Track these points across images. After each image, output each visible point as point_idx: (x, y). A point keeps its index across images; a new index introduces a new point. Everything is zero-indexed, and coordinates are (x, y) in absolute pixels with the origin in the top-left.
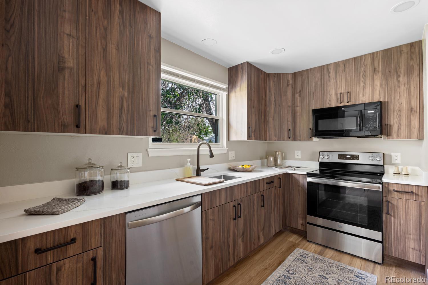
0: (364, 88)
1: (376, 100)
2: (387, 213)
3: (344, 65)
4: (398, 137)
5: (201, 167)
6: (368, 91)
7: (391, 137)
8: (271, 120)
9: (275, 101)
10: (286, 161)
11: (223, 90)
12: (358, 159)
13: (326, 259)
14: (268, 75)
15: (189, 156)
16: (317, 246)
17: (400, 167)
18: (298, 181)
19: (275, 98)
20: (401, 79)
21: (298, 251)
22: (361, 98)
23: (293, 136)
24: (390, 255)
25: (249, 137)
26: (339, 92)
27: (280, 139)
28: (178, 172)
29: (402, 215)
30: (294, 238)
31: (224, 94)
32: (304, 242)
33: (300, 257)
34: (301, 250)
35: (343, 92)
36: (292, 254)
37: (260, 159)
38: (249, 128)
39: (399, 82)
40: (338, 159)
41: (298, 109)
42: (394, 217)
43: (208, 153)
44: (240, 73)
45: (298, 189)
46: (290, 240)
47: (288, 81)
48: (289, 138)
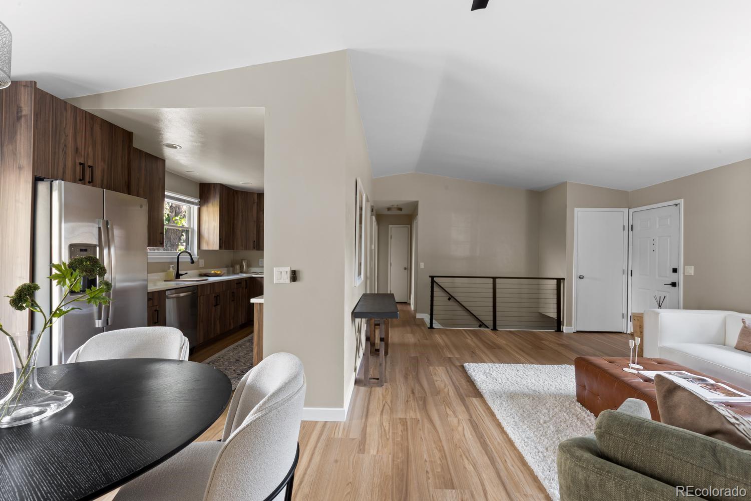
5: (181, 273)
8: (238, 232)
9: (242, 216)
10: (251, 268)
11: (196, 204)
14: (237, 192)
15: (172, 263)
18: (260, 283)
19: (242, 213)
23: (258, 247)
25: (220, 247)
27: (246, 248)
28: (162, 275)
31: (196, 208)
37: (227, 267)
38: (220, 239)
43: (189, 260)
44: (212, 192)
47: (254, 199)
48: (254, 248)
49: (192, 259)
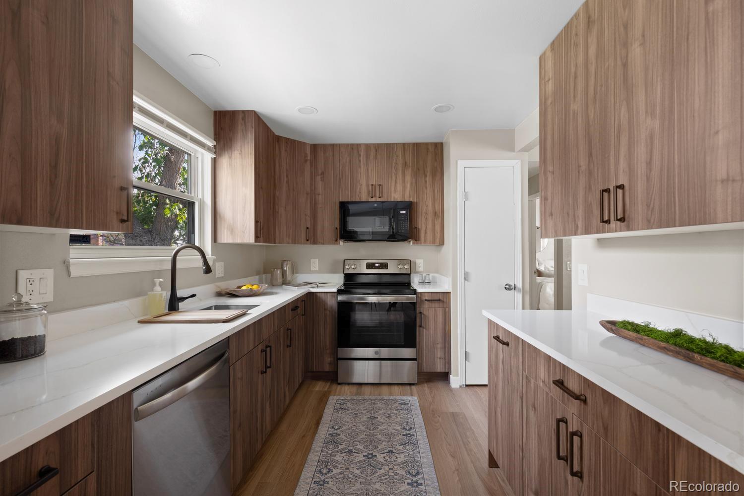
0: (396, 183)
1: (407, 199)
2: (420, 326)
3: (376, 151)
4: (425, 242)
5: (180, 293)
6: (399, 187)
7: (419, 242)
8: (282, 211)
9: (287, 182)
10: (297, 275)
11: (208, 149)
12: (387, 268)
13: (367, 397)
14: (278, 138)
15: (159, 273)
16: (350, 386)
17: (424, 275)
18: (324, 303)
19: (287, 176)
20: (428, 179)
21: (332, 400)
22: (393, 194)
23: (312, 238)
24: (423, 371)
25: (257, 237)
26: (370, 183)
27: (295, 241)
29: (431, 325)
30: (319, 387)
31: (208, 156)
32: (334, 386)
33: (338, 406)
34: (336, 398)
35: (374, 183)
36: (327, 406)
37: (257, 275)
38: (257, 222)
39: (426, 182)
40: (367, 268)
41: (320, 198)
42: (426, 329)
44: (240, 127)
45: (325, 313)
46: (317, 390)
47: (306, 156)
48: (308, 240)
49: (206, 262)
